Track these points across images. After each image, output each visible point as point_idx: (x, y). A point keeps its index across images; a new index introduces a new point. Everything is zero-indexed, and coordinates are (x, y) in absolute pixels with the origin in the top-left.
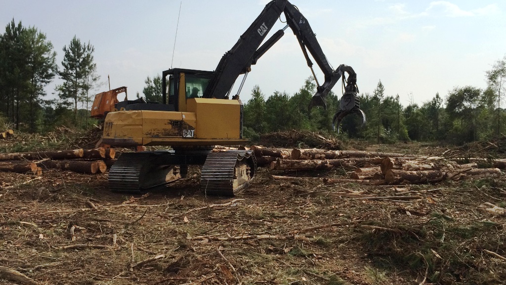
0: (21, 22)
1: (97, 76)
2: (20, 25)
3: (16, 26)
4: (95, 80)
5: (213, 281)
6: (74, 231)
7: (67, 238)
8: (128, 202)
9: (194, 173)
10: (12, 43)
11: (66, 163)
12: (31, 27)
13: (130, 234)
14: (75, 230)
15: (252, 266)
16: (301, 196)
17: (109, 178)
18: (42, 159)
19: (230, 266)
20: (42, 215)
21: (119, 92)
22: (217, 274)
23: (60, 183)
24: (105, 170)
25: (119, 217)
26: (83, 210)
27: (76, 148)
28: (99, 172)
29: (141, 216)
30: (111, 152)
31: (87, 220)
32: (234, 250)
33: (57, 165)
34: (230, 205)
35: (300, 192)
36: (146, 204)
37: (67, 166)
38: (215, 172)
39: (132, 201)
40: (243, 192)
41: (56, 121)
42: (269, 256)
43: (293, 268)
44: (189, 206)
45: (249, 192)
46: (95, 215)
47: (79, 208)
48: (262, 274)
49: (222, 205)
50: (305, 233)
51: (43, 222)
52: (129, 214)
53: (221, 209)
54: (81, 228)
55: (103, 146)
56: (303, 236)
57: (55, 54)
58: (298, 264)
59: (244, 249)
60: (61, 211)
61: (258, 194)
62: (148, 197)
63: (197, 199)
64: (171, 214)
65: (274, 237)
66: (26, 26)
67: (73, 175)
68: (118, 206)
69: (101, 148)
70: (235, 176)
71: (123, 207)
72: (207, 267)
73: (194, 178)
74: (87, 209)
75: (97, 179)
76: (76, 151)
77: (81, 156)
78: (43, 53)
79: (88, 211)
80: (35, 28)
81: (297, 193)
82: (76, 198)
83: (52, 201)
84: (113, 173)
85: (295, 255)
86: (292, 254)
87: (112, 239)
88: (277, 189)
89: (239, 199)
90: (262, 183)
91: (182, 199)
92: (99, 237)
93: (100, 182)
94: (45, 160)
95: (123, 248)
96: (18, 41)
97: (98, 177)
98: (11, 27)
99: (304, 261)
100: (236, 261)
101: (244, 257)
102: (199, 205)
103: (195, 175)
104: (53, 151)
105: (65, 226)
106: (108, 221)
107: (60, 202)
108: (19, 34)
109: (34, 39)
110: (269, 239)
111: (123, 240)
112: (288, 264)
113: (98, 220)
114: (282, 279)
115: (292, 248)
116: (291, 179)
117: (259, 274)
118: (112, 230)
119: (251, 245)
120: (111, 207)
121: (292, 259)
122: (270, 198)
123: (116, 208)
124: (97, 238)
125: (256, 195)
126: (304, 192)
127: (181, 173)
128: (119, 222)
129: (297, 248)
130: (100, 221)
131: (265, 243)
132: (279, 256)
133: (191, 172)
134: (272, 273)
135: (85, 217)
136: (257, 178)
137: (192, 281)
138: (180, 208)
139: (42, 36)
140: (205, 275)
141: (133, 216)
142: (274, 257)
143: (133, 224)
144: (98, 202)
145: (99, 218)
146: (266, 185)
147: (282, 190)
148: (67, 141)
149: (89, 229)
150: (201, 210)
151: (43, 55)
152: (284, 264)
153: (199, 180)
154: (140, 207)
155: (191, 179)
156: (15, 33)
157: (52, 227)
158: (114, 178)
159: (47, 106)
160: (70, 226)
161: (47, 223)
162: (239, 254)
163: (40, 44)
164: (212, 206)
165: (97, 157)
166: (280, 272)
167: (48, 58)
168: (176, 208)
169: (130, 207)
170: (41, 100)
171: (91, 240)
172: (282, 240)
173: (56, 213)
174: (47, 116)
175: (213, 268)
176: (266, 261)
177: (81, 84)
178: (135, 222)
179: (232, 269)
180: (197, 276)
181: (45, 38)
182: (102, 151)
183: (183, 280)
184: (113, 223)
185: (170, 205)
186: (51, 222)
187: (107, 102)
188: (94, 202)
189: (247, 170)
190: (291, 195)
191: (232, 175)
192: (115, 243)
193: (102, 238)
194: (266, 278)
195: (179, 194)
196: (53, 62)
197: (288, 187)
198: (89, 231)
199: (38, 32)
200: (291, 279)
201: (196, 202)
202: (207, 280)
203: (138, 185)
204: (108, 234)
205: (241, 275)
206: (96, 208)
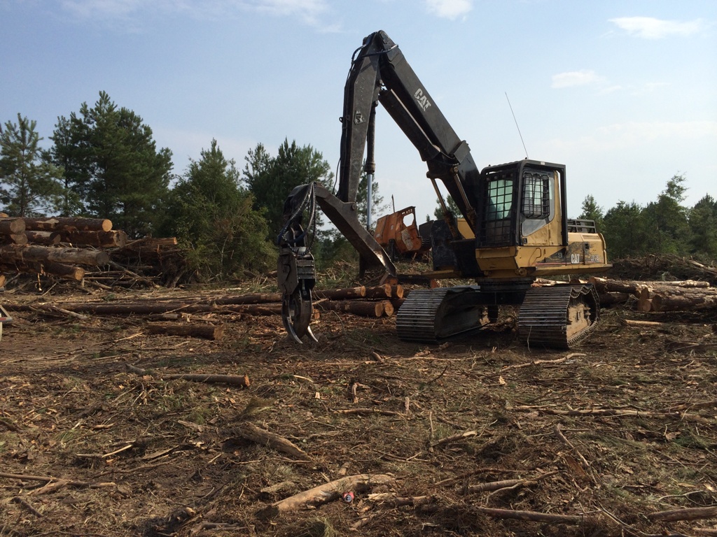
0: (294, 142)
1: (379, 198)
2: (293, 145)
3: (290, 146)
4: (377, 202)
5: (555, 478)
6: (357, 390)
7: (349, 399)
8: (422, 353)
9: (507, 316)
10: (286, 166)
11: (346, 304)
12: (307, 146)
13: (427, 398)
14: (359, 389)
15: (614, 458)
16: (678, 351)
17: (397, 324)
18: (319, 300)
19: (580, 458)
20: (320, 368)
21: (406, 214)
22: (559, 469)
23: (340, 328)
24: (392, 312)
25: (412, 373)
26: (367, 363)
27: (357, 286)
28: (384, 315)
29: (439, 374)
30: (398, 290)
31: (372, 376)
32: (581, 431)
33: (336, 306)
34: (564, 362)
35: (677, 345)
36: (445, 357)
37: (347, 307)
38: (538, 315)
39: (427, 352)
40: (581, 344)
41: (335, 255)
42: (640, 443)
43: (686, 468)
44: (505, 361)
45: (590, 344)
46: (382, 370)
47: (362, 360)
48: (632, 472)
49: (552, 361)
50: (697, 411)
51: (321, 376)
52: (424, 370)
53: (551, 368)
54: (364, 386)
55: (389, 283)
56: (696, 415)
57: (332, 175)
58: (693, 462)
59: (597, 431)
60: (341, 363)
61: (605, 347)
62: (447, 348)
63: (515, 352)
64: (479, 372)
65: (645, 413)
66: (300, 145)
67: (355, 319)
68: (410, 359)
69: (386, 285)
70: (568, 320)
71: (416, 360)
72: (543, 456)
73: (507, 323)
74: (371, 362)
75: (382, 323)
76: (357, 289)
77: (363, 295)
78: (319, 175)
79: (373, 364)
80: (310, 147)
81: (671, 346)
82: (358, 348)
83: (331, 350)
84: (401, 316)
85: (685, 446)
86: (678, 443)
87: (404, 403)
88: (636, 340)
89: (577, 354)
90: (609, 331)
91: (493, 351)
92: (386, 399)
93: (386, 328)
94: (322, 300)
95: (418, 417)
96: (291, 164)
97: (384, 321)
98: (284, 148)
99: (703, 457)
100: (589, 450)
101: (600, 444)
102: (518, 361)
103: (509, 320)
104: (331, 289)
105: (344, 383)
106: (398, 379)
107: (339, 351)
108: (293, 155)
109: (310, 159)
110: (637, 416)
111: (418, 406)
112: (675, 459)
113: (384, 377)
114: (669, 486)
115: (678, 433)
116: (656, 325)
117: (627, 472)
118: (403, 391)
119: (608, 425)
120: (401, 360)
121: (682, 452)
122: (626, 354)
123: (407, 362)
124: (385, 401)
125: (602, 348)
126: (682, 344)
127: (489, 316)
128: (411, 381)
129: (688, 433)
130: (388, 378)
131: (631, 423)
132: (658, 446)
133: (502, 315)
134: (650, 473)
135: (369, 372)
136: (601, 323)
137: (522, 476)
138: (491, 363)
139: (318, 156)
140: (541, 468)
141: (429, 372)
142: (649, 446)
143: (430, 383)
144: (385, 354)
145: (387, 374)
146: (617, 333)
147: (643, 341)
148: (348, 277)
149: (374, 388)
150: (522, 367)
151: (319, 178)
152: (668, 459)
153: (514, 326)
154: (438, 361)
155: (503, 324)
156: (288, 155)
157: (330, 383)
158: (403, 324)
159: (325, 237)
160: (352, 383)
161: (325, 378)
162: (591, 437)
163: (316, 165)
164: (537, 362)
165: (381, 296)
166: (663, 472)
167: (324, 181)
168: (486, 364)
169: (425, 360)
170: (318, 230)
171: (377, 404)
172: (660, 419)
173: (335, 366)
174: (325, 250)
175: (552, 458)
176: (637, 452)
177: (361, 209)
178: (432, 382)
179: (583, 462)
180: (529, 469)
181: (321, 157)
182: (388, 289)
183: (507, 473)
184: (404, 382)
185: (478, 360)
186: (330, 378)
187: (392, 228)
188: (380, 353)
189: (585, 311)
190: (660, 349)
191: (564, 319)
192: (408, 409)
193: (391, 401)
194: (640, 480)
195: (489, 345)
196: (330, 185)
197: (653, 337)
198: (375, 391)
199: (314, 151)
200: (686, 485)
201: (514, 356)
202: (546, 476)
203: (434, 333)
204: (398, 396)
205: (598, 472)
206: (383, 360)
